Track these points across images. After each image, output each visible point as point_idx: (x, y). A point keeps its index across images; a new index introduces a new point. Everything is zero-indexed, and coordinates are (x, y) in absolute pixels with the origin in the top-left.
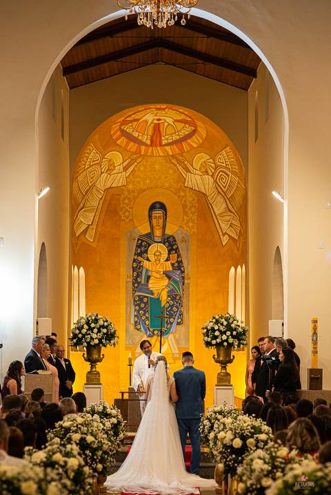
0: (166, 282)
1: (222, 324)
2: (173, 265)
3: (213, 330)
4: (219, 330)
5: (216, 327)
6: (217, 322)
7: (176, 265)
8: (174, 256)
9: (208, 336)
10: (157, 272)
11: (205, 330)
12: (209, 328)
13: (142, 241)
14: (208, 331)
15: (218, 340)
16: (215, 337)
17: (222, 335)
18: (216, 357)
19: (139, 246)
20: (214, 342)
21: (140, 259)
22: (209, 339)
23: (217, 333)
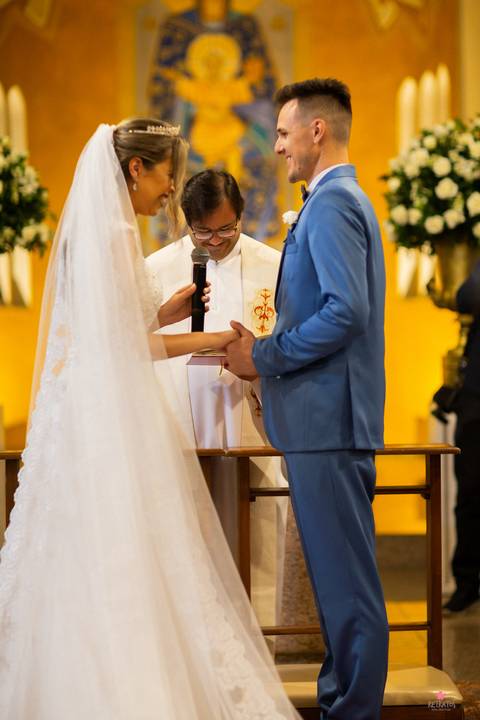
0: (235, 130)
1: (465, 154)
2: (253, 88)
3: (429, 178)
4: (453, 175)
5: (441, 166)
6: (443, 149)
7: (261, 88)
8: (255, 68)
9: (408, 204)
10: (214, 107)
11: (394, 184)
12: (412, 170)
13: (175, 29)
14: (406, 183)
15: (454, 217)
16: (439, 206)
17: (466, 197)
18: (438, 284)
19: (166, 42)
20: (434, 225)
21: (169, 74)
22: (415, 215)
23: (446, 189)
